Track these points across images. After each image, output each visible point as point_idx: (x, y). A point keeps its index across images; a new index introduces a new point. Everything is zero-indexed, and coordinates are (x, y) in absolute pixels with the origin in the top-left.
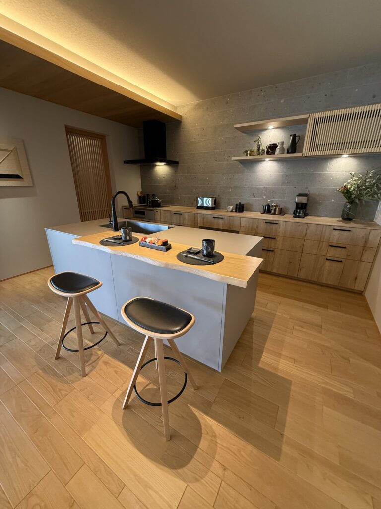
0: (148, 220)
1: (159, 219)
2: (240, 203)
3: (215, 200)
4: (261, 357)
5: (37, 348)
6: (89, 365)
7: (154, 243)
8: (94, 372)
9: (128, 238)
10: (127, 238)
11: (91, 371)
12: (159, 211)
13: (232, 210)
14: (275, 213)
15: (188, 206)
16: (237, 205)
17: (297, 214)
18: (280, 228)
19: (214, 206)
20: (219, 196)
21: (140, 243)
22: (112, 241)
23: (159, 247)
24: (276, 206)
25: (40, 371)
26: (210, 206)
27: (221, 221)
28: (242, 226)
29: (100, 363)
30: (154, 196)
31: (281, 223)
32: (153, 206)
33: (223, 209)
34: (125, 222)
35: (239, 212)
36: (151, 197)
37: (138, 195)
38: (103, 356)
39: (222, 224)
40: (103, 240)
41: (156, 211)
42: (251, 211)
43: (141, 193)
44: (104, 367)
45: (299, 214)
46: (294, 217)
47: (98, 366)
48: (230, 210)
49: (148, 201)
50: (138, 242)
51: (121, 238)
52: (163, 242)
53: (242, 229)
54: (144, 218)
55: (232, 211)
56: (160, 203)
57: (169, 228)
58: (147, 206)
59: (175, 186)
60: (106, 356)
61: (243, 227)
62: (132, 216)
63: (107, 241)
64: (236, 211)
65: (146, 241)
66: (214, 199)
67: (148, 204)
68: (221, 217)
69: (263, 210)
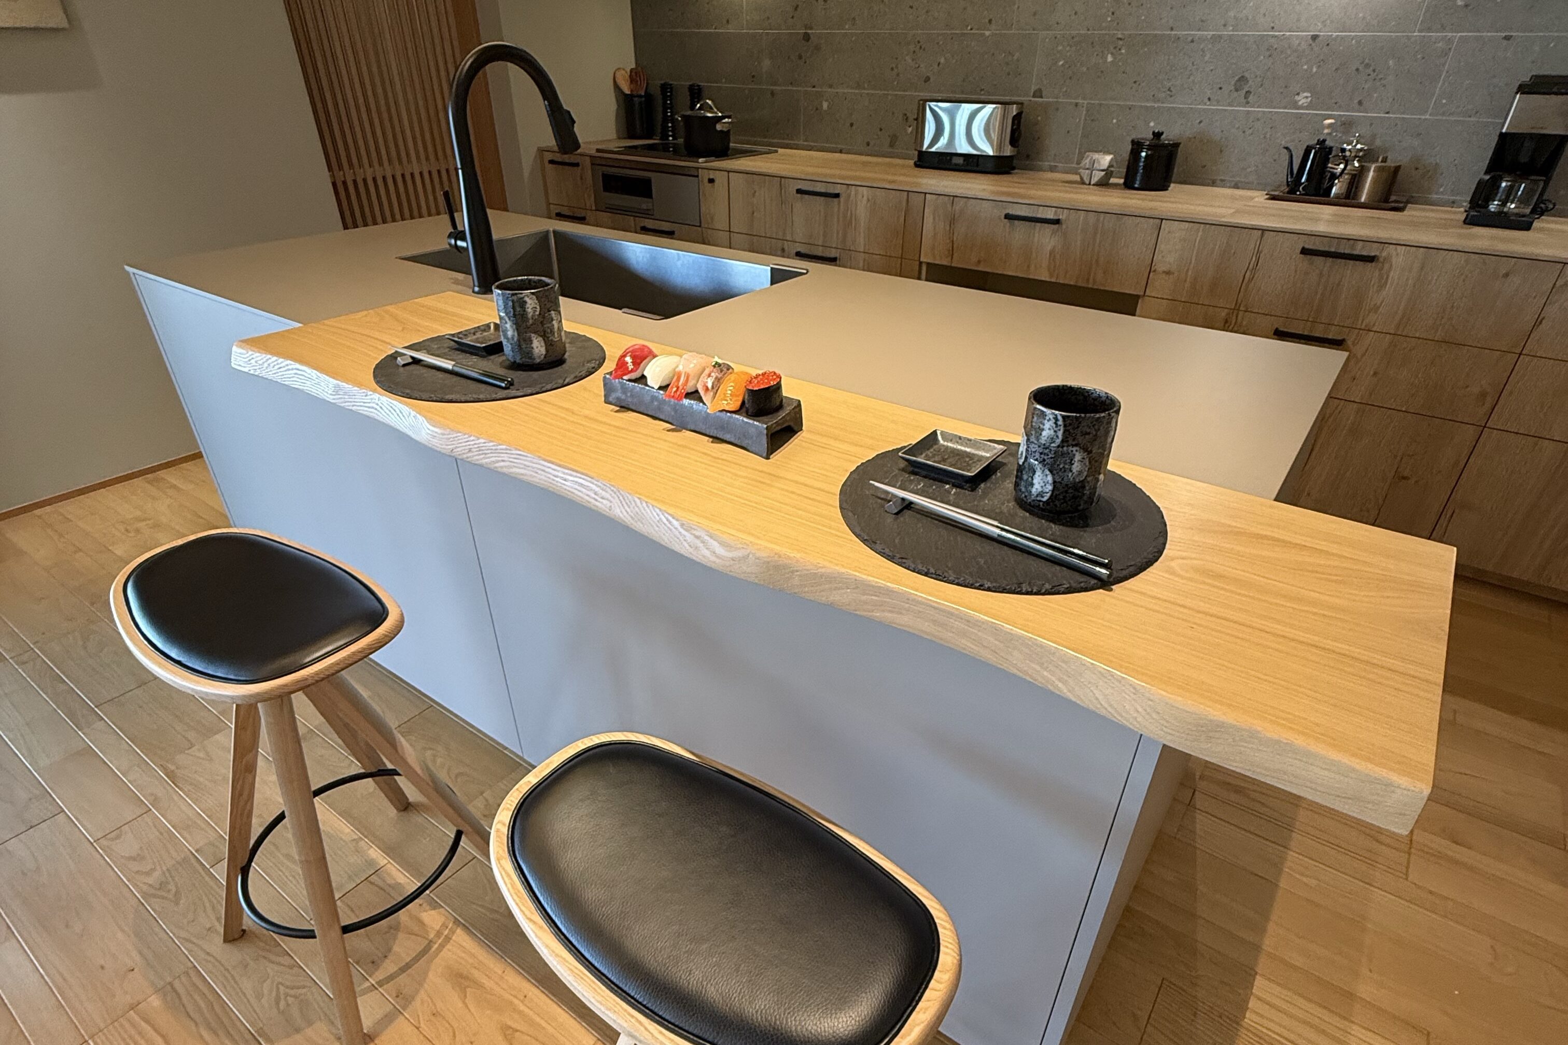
0: (666, 226)
1: (720, 222)
2: (1157, 135)
3: (1017, 118)
4: (1243, 1007)
5: (148, 874)
6: (381, 983)
7: (694, 395)
8: (402, 1025)
9: (538, 347)
10: (529, 353)
11: (388, 1019)
12: (720, 178)
13: (1109, 173)
14: (1349, 198)
15: (869, 149)
16: (1137, 146)
17: (1493, 207)
18: (1382, 287)
19: (1008, 151)
20: (1038, 93)
21: (608, 388)
22: (448, 365)
23: (723, 427)
24: (1367, 156)
25: (155, 1001)
26: (988, 150)
27: (1046, 239)
28: (1160, 267)
29: (435, 977)
30: (696, 93)
31: (1399, 259)
32: (694, 152)
33: (1052, 169)
34: (544, 237)
35: (1148, 186)
36: (683, 98)
37: (616, 86)
38: (448, 939)
39: (1052, 252)
40: (394, 356)
41: (705, 175)
42: (1213, 184)
43: (634, 77)
44: (451, 1001)
45: (1504, 203)
46: (1470, 221)
47: (422, 994)
48: (1097, 176)
49: (665, 119)
50: (595, 382)
51: (497, 348)
52: (752, 393)
53: (1160, 287)
54: (647, 214)
55: (1103, 184)
56: (726, 135)
57: (778, 276)
58: (663, 149)
59: (807, 37)
60: (460, 936)
61: (1168, 273)
62: (590, 202)
63: (416, 361)
64: (1129, 185)
65: (642, 379)
66: (1014, 110)
67: (664, 136)
68: (1050, 214)
69: (1282, 176)
